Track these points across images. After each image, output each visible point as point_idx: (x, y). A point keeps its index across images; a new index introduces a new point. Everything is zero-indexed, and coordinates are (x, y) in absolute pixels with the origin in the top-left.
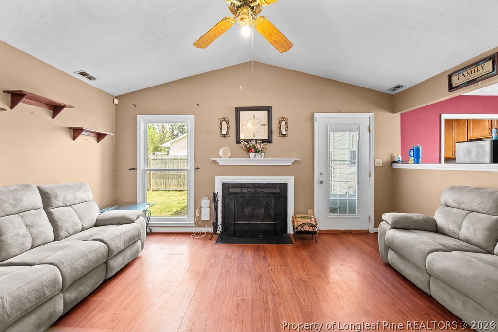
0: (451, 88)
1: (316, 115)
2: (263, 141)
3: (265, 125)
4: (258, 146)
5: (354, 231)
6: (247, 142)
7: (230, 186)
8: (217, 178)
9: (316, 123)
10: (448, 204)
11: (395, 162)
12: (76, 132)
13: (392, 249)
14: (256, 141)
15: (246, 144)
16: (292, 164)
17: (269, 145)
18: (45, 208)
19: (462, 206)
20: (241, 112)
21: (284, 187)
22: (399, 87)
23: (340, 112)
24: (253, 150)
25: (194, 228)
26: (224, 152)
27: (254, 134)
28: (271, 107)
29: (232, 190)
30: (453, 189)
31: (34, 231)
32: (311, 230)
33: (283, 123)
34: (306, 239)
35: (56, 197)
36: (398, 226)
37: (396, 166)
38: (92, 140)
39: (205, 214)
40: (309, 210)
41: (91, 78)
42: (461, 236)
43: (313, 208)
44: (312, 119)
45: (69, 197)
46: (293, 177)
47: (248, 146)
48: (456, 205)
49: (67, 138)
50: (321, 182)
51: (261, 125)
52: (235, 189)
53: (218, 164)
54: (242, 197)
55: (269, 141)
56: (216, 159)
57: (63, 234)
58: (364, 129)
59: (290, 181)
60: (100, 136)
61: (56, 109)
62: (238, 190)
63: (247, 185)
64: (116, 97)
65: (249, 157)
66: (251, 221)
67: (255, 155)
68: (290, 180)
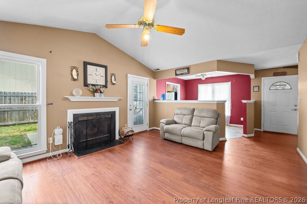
0: (176, 75)
1: (129, 75)
2: (103, 86)
3: (103, 76)
4: (101, 89)
5: (143, 131)
6: (95, 86)
7: (80, 116)
8: (69, 111)
9: (128, 79)
10: (178, 114)
11: (155, 100)
13: (166, 133)
14: (100, 86)
15: (94, 87)
16: (118, 100)
17: (106, 89)
19: (182, 114)
20: (88, 65)
22: (158, 69)
23: (138, 75)
24: (99, 92)
26: (77, 92)
27: (96, 81)
28: (107, 66)
29: (80, 119)
30: (179, 108)
32: (131, 134)
33: (113, 77)
34: (127, 140)
36: (167, 124)
37: (155, 101)
39: (59, 140)
40: (125, 125)
42: (183, 123)
43: (127, 124)
44: (127, 77)
46: (119, 108)
47: (95, 89)
48: (180, 114)
50: (131, 110)
51: (101, 76)
52: (83, 117)
53: (70, 100)
54: (91, 122)
55: (105, 86)
56: (68, 97)
58: (146, 85)
62: (85, 118)
65: (94, 96)
67: (100, 95)
68: (117, 109)
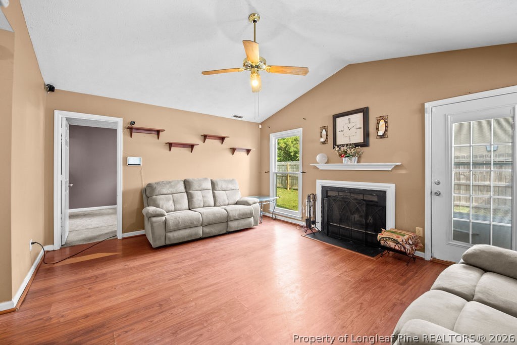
1: (427, 105)
2: (357, 145)
3: (361, 128)
4: (348, 151)
7: (329, 189)
8: (317, 181)
12: (233, 150)
14: (347, 146)
16: (393, 168)
17: (365, 149)
18: (212, 190)
20: (337, 119)
21: (382, 195)
23: (470, 93)
25: (300, 222)
26: (320, 158)
27: (349, 139)
28: (367, 108)
29: (330, 194)
31: (205, 199)
33: (382, 122)
35: (217, 185)
38: (244, 154)
40: (417, 228)
41: (240, 117)
43: (423, 227)
44: (422, 111)
45: (224, 186)
46: (394, 185)
49: (229, 154)
50: (438, 194)
51: (357, 129)
52: (332, 192)
53: (318, 168)
55: (364, 144)
56: (315, 165)
57: (218, 204)
59: (390, 189)
60: (248, 151)
61: (222, 139)
63: (343, 189)
64: (261, 124)
65: (342, 162)
66: (342, 225)
67: (349, 160)
68: (390, 187)
